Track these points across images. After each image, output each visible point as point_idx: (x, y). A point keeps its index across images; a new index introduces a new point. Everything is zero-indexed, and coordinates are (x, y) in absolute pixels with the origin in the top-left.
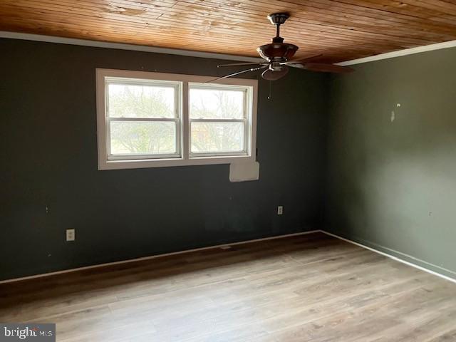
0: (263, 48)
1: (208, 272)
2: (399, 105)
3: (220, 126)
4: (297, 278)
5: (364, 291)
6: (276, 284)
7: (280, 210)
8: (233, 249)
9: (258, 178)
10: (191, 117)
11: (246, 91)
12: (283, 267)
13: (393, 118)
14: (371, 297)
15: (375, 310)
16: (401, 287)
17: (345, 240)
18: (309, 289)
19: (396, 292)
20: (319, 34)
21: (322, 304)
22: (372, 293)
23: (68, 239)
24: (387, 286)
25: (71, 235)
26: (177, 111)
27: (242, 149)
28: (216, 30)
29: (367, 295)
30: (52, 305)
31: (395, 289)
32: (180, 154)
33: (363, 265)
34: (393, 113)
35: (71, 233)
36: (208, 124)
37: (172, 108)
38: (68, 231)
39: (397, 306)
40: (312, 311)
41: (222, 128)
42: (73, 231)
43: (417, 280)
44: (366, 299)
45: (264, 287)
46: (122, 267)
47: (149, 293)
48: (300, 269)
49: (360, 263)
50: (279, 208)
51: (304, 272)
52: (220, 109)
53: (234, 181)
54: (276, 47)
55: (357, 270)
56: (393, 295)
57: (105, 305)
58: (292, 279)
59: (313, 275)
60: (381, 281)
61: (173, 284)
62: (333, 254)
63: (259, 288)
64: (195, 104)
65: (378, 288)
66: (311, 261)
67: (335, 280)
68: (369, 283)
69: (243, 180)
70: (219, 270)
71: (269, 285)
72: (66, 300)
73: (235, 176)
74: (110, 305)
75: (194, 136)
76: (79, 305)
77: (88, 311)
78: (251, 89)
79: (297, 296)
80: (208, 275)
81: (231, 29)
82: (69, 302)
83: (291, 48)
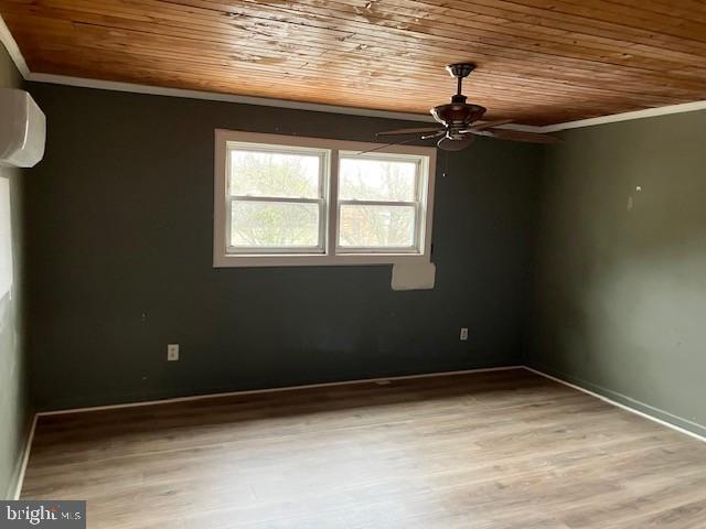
0: (438, 109)
1: (356, 412)
2: (638, 188)
3: (386, 211)
4: (481, 426)
5: (575, 448)
6: (450, 432)
7: (464, 334)
8: (393, 385)
9: (432, 286)
10: (341, 197)
11: (420, 163)
12: (462, 411)
13: (630, 206)
14: (584, 455)
15: (586, 471)
16: (629, 445)
17: (560, 381)
18: (497, 441)
19: (621, 451)
20: (520, 89)
21: (512, 460)
22: (587, 450)
23: (170, 359)
24: (610, 442)
25: (173, 352)
26: (321, 190)
27: (411, 244)
28: (377, 82)
29: (578, 452)
30: (151, 440)
31: (620, 447)
32: (324, 248)
33: (579, 415)
34: (631, 199)
35: (173, 350)
36: (368, 207)
37: (315, 183)
38: (170, 347)
39: (619, 469)
40: (497, 468)
41: (389, 214)
42: (176, 347)
43: (655, 438)
44: (575, 457)
45: (433, 434)
46: (239, 400)
47: (275, 434)
48: (487, 415)
49: (576, 412)
50: (463, 330)
51: (492, 420)
52: (386, 186)
53: (398, 289)
54: (456, 108)
55: (570, 420)
56: (616, 455)
57: (220, 445)
58: (473, 427)
59: (505, 423)
60: (601, 436)
61: (308, 424)
62: (538, 398)
63: (426, 435)
64: (349, 179)
65: (596, 444)
66: (504, 406)
67: (535, 431)
68: (584, 437)
69: (412, 288)
70: (371, 410)
71: (439, 433)
72: (169, 435)
73: (400, 282)
74: (224, 445)
75: (344, 226)
76: (183, 442)
77: (196, 450)
78: (426, 160)
79: (478, 448)
80: (357, 416)
81: (399, 80)
82: (171, 438)
83: (477, 109)
